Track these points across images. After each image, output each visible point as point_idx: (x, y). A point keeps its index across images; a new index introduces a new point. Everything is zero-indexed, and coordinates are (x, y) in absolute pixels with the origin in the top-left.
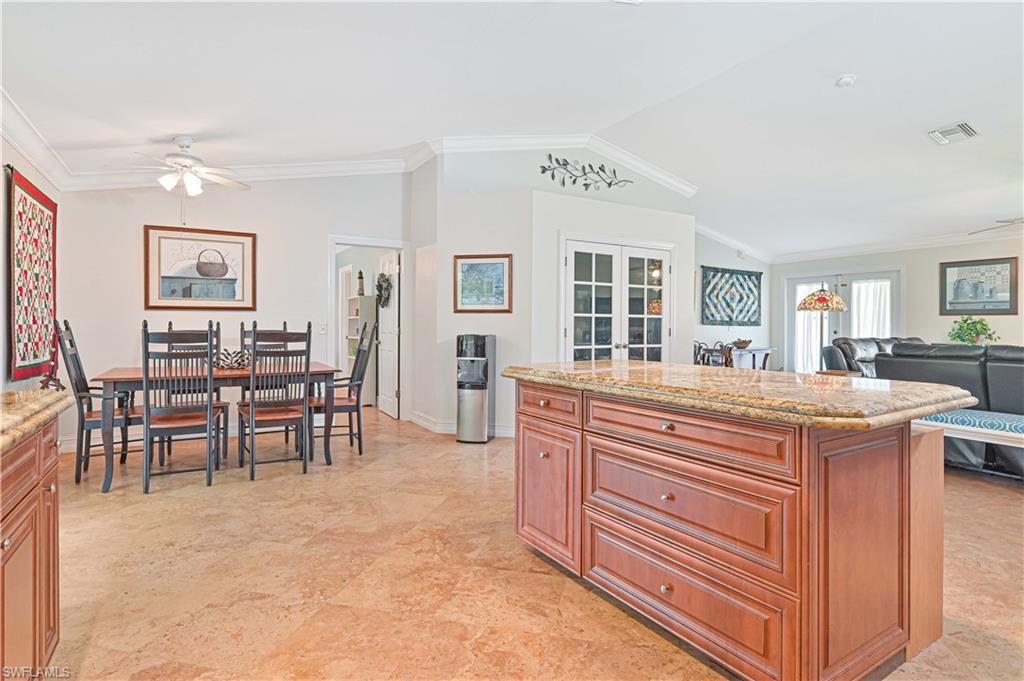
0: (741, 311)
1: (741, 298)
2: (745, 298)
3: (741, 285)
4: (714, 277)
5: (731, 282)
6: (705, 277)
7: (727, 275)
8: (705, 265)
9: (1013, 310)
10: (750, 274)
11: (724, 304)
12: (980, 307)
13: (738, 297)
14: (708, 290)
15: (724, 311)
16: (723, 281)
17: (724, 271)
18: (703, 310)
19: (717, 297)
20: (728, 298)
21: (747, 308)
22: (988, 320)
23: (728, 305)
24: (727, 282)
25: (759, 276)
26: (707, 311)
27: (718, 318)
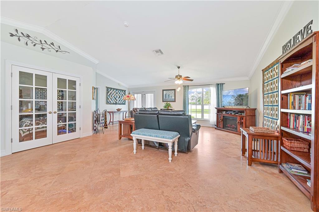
0: (120, 101)
1: (120, 97)
2: (121, 97)
3: (120, 93)
4: (110, 90)
5: (116, 92)
6: (107, 90)
7: (115, 90)
8: (108, 87)
9: (175, 101)
10: (122, 90)
11: (114, 98)
12: (169, 100)
13: (119, 97)
14: (108, 94)
15: (114, 100)
16: (114, 92)
17: (114, 89)
18: (107, 100)
19: (112, 96)
20: (115, 96)
21: (121, 100)
22: (171, 103)
23: (115, 98)
24: (115, 92)
25: (125, 91)
26: (108, 100)
27: (112, 102)
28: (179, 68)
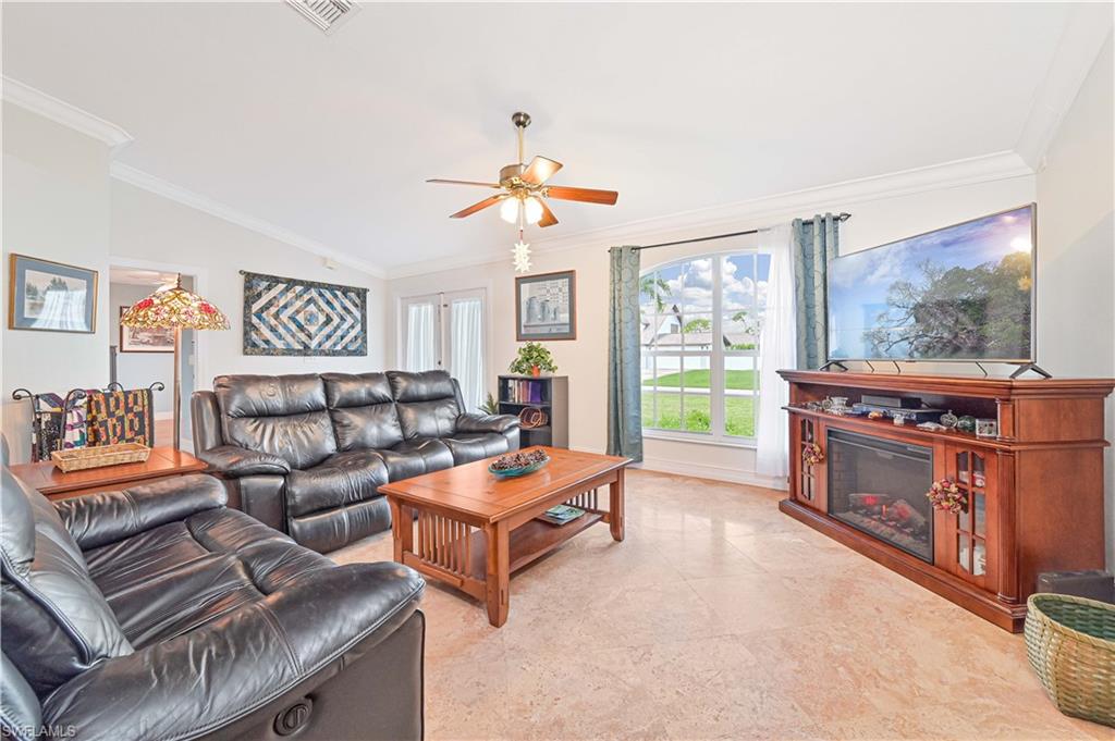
0: (329, 337)
1: (329, 320)
2: (336, 320)
3: (328, 303)
4: (269, 288)
5: (306, 297)
6: (248, 287)
7: (299, 289)
8: (250, 271)
9: (571, 336)
10: (345, 290)
11: (293, 327)
12: (545, 330)
13: (322, 319)
14: (255, 307)
15: (293, 336)
16: (290, 295)
17: (291, 283)
18: (246, 333)
19: (276, 316)
20: (300, 318)
21: (339, 333)
23: (301, 328)
24: (298, 297)
25: (362, 293)
26: (254, 336)
27: (280, 345)
28: (521, 121)
